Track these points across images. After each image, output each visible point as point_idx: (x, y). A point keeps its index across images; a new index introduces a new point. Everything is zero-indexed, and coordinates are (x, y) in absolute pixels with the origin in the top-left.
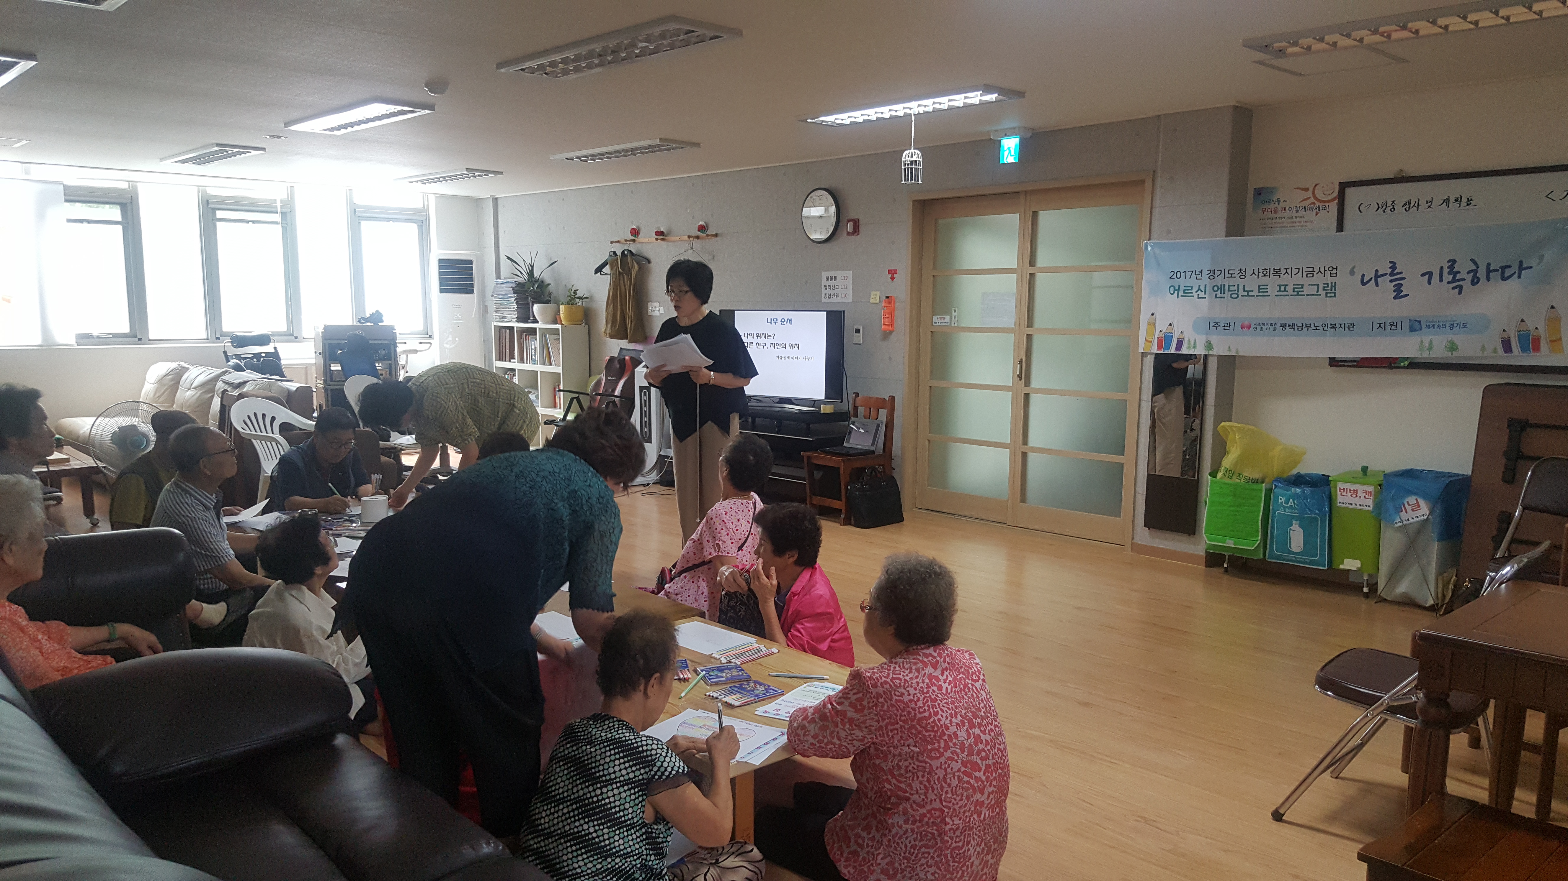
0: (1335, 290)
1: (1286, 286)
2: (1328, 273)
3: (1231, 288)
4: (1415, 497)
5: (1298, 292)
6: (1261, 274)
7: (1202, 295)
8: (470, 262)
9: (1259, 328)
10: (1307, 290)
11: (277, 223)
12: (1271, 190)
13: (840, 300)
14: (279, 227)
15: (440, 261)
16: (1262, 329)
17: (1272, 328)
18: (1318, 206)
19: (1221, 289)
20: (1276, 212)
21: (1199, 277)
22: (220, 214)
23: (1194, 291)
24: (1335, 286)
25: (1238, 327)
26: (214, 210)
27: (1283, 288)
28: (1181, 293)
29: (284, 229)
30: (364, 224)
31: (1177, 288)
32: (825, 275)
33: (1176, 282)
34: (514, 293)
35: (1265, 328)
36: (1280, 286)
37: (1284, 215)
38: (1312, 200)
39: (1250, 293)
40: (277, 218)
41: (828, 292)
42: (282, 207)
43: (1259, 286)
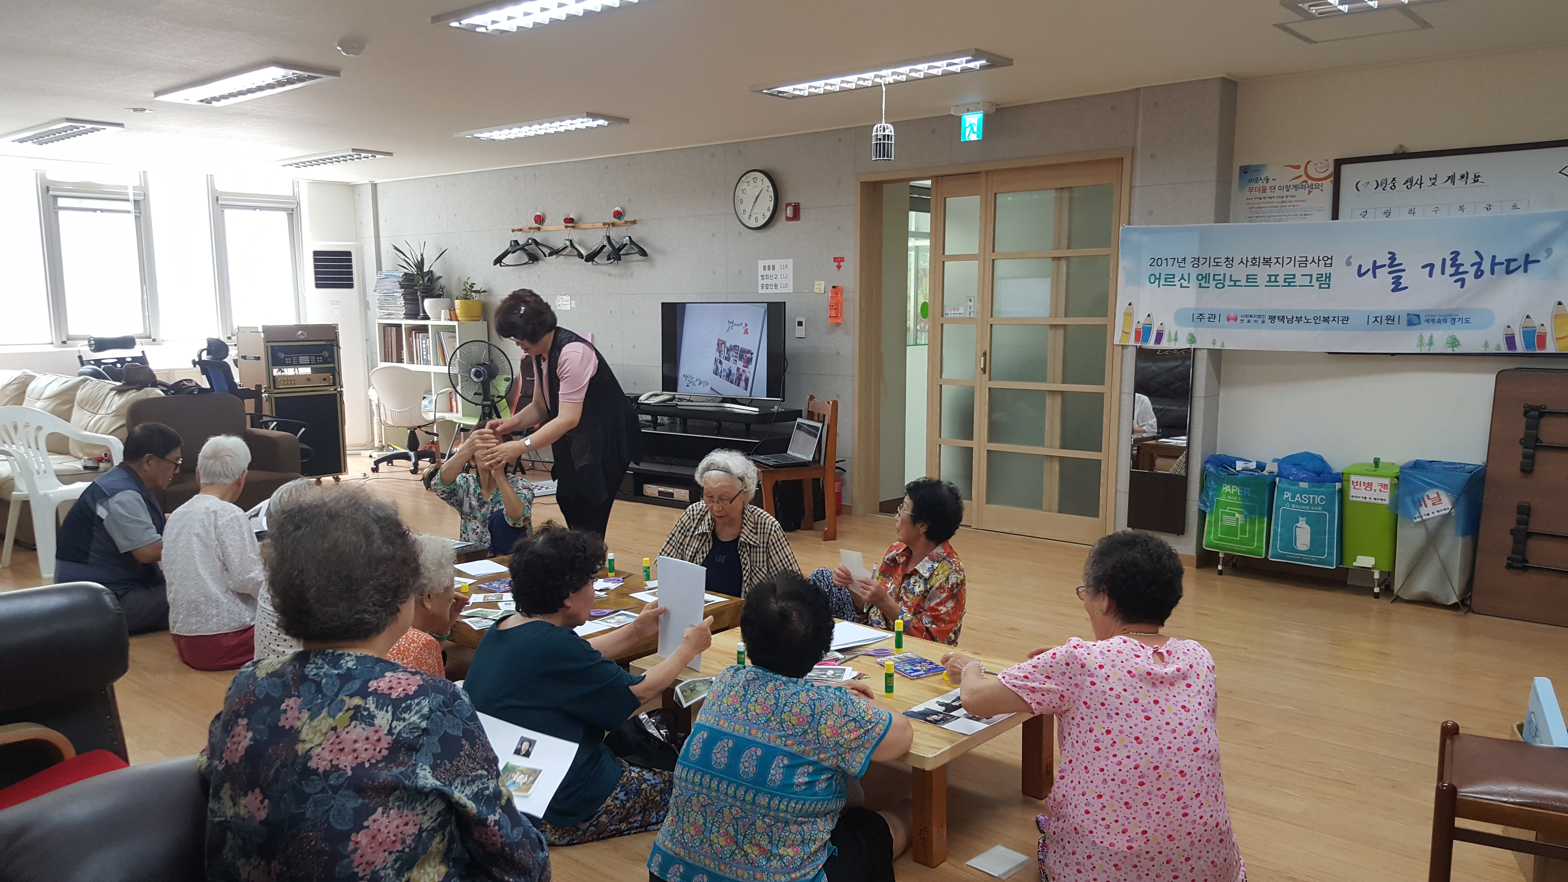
0: (1329, 281)
1: (1276, 276)
2: (1322, 263)
3: (1217, 277)
4: (1436, 490)
5: (1289, 282)
6: (1249, 263)
7: (1185, 284)
8: (349, 254)
9: (1246, 320)
10: (1299, 280)
11: (129, 212)
12: (1258, 168)
13: (779, 290)
14: (131, 217)
15: (316, 253)
16: (1249, 321)
17: (1260, 320)
18: (1309, 184)
19: (1206, 277)
20: (1264, 191)
21: (1182, 265)
22: (61, 202)
23: (1176, 279)
24: (1329, 277)
25: (1224, 318)
26: (55, 197)
27: (1273, 279)
28: (1162, 282)
29: (137, 218)
30: (227, 212)
31: (1158, 277)
32: (761, 263)
33: (1156, 270)
34: (401, 288)
35: (1252, 320)
36: (1270, 276)
37: (1272, 195)
38: (1304, 178)
39: (1238, 283)
40: (130, 206)
41: (765, 282)
42: (134, 194)
43: (1248, 275)
